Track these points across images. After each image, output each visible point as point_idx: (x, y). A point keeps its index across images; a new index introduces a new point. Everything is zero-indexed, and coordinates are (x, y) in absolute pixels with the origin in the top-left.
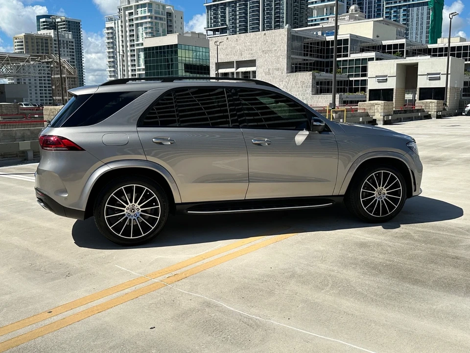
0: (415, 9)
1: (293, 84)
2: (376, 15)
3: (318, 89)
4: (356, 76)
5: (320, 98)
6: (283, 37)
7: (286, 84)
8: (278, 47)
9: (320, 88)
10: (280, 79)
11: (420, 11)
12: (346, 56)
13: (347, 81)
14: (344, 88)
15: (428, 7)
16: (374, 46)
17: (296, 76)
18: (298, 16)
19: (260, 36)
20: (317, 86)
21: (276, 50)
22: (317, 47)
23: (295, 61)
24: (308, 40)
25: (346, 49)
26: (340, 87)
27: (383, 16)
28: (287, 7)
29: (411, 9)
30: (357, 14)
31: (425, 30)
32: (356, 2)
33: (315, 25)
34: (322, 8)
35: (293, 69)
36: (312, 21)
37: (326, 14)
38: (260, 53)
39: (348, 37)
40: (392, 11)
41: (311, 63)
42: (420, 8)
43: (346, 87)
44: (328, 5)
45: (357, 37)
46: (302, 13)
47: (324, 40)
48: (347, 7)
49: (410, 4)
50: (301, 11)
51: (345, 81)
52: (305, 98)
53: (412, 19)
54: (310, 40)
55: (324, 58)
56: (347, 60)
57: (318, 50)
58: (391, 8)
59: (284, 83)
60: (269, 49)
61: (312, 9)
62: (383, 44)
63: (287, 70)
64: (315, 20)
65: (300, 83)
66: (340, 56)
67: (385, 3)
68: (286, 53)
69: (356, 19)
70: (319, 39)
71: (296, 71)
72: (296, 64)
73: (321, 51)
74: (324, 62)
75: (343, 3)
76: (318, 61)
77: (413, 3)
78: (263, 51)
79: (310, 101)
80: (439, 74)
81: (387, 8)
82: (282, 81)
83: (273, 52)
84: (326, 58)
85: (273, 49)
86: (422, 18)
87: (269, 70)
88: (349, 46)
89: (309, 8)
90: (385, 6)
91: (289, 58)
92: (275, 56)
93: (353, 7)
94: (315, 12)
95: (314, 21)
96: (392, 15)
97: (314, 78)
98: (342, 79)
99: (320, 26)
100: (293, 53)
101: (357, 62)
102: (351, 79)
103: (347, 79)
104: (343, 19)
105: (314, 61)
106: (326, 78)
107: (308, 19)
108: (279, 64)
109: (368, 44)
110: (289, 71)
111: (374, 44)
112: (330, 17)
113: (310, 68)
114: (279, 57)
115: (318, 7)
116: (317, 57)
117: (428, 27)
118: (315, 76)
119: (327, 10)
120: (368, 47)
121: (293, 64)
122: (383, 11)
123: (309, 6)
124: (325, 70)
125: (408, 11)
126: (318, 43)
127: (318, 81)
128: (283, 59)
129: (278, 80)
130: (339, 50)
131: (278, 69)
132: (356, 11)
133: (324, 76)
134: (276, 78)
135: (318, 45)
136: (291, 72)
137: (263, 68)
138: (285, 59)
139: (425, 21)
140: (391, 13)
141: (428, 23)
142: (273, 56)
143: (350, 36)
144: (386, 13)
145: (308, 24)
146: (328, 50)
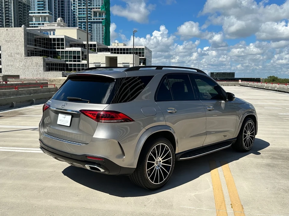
0: (95, 24)
1: (29, 64)
2: (73, 25)
3: (47, 68)
4: (70, 61)
5: (49, 73)
6: (20, 33)
7: (25, 64)
8: (17, 39)
9: (49, 67)
10: (20, 60)
11: (98, 26)
12: (63, 48)
13: (65, 64)
14: (63, 68)
15: (102, 25)
16: (78, 44)
17: (31, 58)
18: (22, 20)
19: (3, 31)
20: (47, 66)
21: (16, 41)
22: (44, 42)
23: (30, 49)
24: (38, 36)
25: (63, 44)
26: (61, 67)
27: (77, 26)
28: (14, 13)
29: (93, 24)
30: (62, 23)
31: (101, 37)
32: (60, 16)
33: (35, 27)
34: (39, 17)
35: (29, 54)
36: (32, 24)
37: (42, 21)
38: (4, 42)
39: (63, 37)
40: (82, 24)
41: (40, 51)
42: (98, 24)
43: (64, 68)
44: (42, 15)
45: (69, 37)
46: (25, 18)
47: (48, 37)
48: (55, 18)
49: (92, 21)
50: (24, 17)
51: (63, 64)
52: (38, 73)
53: (94, 30)
54: (39, 36)
55: (48, 49)
56: (64, 51)
57: (44, 43)
58: (82, 22)
59: (23, 63)
60: (10, 40)
61: (32, 17)
62: (84, 44)
63: (25, 54)
64: (35, 24)
65: (34, 64)
66: (59, 48)
67: (78, 19)
68: (23, 43)
69: (61, 26)
70: (45, 36)
71: (31, 56)
72: (31, 51)
73: (47, 44)
74: (48, 51)
75: (52, 16)
76: (45, 50)
77: (94, 21)
78: (6, 41)
79: (43, 76)
80: (129, 63)
81: (79, 22)
82: (22, 62)
83: (14, 42)
84: (50, 49)
85: (14, 40)
86: (99, 30)
87: (11, 53)
88: (64, 42)
89: (30, 16)
90: (78, 21)
91: (25, 46)
92: (15, 45)
93: (59, 19)
94: (34, 19)
95: (33, 24)
96: (83, 27)
97: (44, 61)
98: (61, 62)
99: (39, 28)
100: (28, 44)
101: (70, 53)
102: (67, 63)
103: (65, 63)
104: (53, 25)
105: (42, 50)
106: (51, 61)
107: (30, 23)
108: (19, 50)
109: (75, 42)
110: (26, 55)
111: (78, 43)
112: (45, 23)
113: (40, 54)
114: (18, 46)
115: (35, 16)
116: (44, 47)
117: (103, 36)
118: (45, 60)
119: (42, 18)
120: (76, 44)
121: (29, 51)
122: (77, 24)
123: (30, 15)
124: (50, 56)
125: (92, 26)
126: (44, 39)
127: (47, 63)
128: (21, 47)
129: (18, 60)
130: (58, 45)
131: (18, 54)
132: (61, 21)
133: (51, 60)
134: (17, 59)
135: (44, 40)
136: (28, 56)
137: (7, 52)
138: (23, 47)
139: (101, 32)
140: (82, 25)
141: (103, 33)
142: (14, 45)
143: (65, 37)
144: (79, 25)
145: (30, 26)
146: (51, 44)
